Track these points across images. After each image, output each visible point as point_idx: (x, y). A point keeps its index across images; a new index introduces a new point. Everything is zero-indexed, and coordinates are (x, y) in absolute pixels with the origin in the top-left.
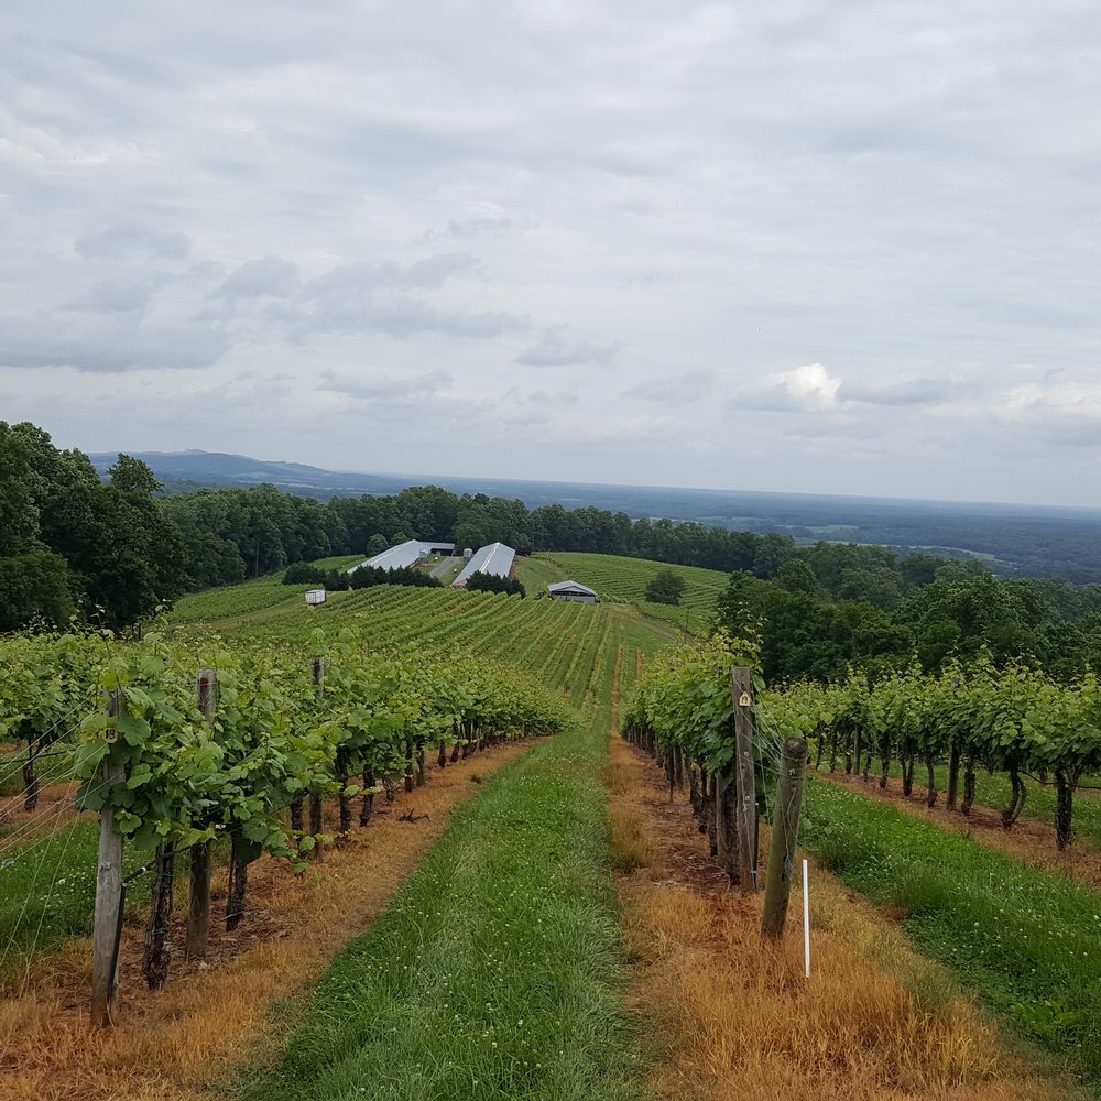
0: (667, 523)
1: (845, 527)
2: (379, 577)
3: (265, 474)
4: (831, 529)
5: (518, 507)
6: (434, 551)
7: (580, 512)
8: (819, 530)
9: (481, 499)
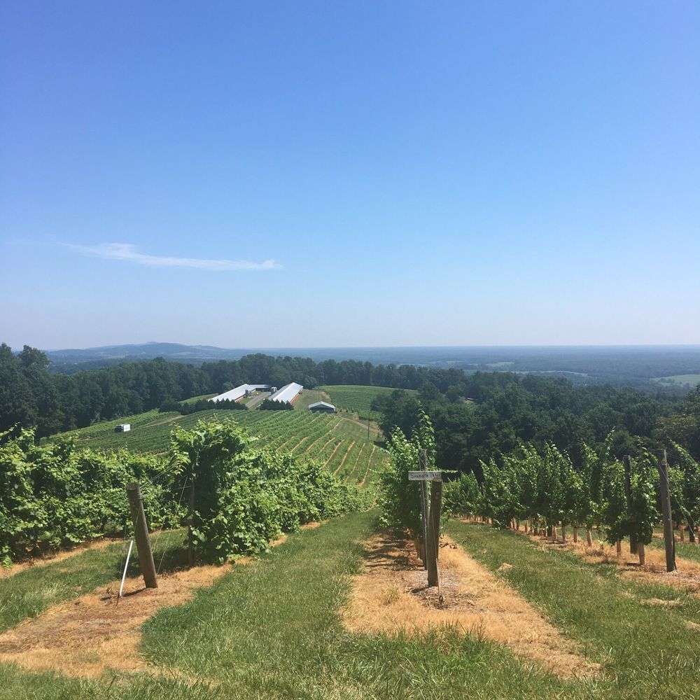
0: (393, 366)
1: (507, 363)
2: (212, 405)
3: (190, 353)
4: (500, 364)
5: (309, 362)
6: (257, 389)
7: (344, 363)
8: (493, 365)
9: (288, 359)
